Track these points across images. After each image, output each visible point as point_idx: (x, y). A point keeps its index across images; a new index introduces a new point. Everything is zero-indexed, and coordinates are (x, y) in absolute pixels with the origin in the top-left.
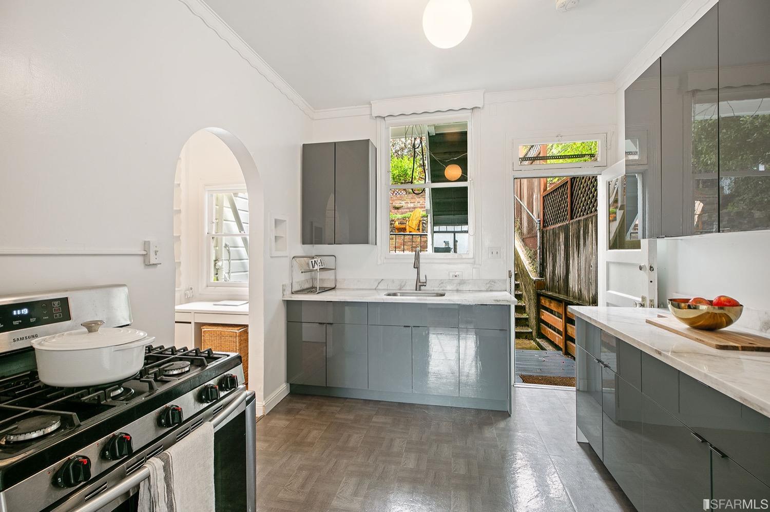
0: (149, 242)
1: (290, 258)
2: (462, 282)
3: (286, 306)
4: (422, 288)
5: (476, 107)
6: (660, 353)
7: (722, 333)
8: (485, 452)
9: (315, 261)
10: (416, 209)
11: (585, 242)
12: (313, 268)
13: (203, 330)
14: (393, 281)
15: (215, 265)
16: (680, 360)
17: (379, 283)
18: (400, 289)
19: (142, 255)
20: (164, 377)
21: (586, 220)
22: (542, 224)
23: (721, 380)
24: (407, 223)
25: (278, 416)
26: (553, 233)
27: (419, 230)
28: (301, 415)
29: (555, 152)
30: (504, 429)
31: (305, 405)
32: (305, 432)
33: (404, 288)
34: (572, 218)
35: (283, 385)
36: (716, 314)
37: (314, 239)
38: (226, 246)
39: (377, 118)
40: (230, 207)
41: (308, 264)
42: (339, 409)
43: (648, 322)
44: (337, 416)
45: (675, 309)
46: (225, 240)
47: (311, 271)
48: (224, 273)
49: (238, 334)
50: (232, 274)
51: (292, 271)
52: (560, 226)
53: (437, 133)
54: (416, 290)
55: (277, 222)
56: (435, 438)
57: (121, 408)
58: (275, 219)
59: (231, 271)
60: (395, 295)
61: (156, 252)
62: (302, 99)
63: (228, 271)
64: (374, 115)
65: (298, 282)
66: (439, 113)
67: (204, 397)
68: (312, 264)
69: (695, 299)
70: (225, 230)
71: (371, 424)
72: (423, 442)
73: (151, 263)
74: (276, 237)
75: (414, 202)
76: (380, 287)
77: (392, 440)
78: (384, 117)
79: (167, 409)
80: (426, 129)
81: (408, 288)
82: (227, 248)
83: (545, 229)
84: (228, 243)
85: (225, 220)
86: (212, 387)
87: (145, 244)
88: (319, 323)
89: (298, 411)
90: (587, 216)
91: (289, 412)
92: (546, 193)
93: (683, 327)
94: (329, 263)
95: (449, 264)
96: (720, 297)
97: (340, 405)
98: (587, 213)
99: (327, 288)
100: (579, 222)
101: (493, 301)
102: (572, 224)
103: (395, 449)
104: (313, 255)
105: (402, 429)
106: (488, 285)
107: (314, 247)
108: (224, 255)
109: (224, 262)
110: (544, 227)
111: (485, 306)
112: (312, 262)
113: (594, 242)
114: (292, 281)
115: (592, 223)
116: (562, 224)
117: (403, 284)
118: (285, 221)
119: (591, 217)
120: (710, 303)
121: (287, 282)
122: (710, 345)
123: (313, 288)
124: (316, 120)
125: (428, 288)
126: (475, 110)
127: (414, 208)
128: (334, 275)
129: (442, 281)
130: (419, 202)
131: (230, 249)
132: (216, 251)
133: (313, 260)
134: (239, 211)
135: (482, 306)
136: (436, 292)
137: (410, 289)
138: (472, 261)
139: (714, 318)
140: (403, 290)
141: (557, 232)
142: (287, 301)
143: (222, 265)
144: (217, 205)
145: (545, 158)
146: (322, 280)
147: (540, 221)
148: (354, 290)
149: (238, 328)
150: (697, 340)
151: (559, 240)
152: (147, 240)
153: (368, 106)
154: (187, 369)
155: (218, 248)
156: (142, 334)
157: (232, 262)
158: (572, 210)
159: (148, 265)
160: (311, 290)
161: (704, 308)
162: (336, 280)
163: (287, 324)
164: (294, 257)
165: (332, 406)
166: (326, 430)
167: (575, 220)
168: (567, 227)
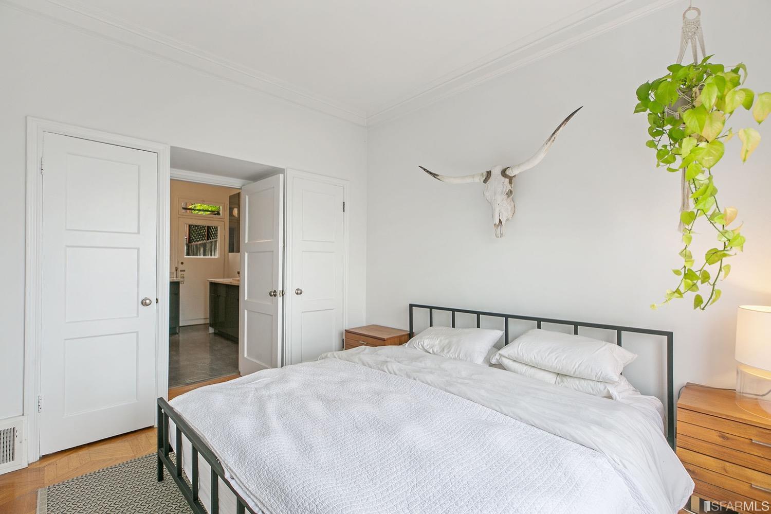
22: (188, 240)
26: (196, 247)
34: (208, 239)
52: (200, 244)
83: (190, 244)
92: (190, 227)
100: (212, 242)
110: (189, 242)
116: (202, 242)
141: (198, 246)
151: (199, 251)
158: (208, 236)
167: (209, 241)
168: (205, 244)
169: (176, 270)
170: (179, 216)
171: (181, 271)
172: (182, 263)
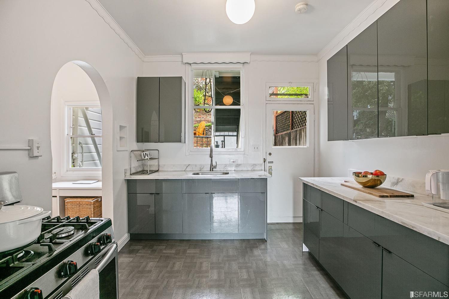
0: (32, 140)
1: (129, 152)
2: (238, 165)
3: (127, 183)
4: (214, 169)
5: (246, 63)
6: (356, 202)
7: (378, 189)
8: (256, 263)
9: (146, 153)
10: (202, 122)
11: (300, 142)
12: (144, 158)
13: (66, 201)
14: (196, 166)
15: (72, 157)
16: (367, 205)
17: (187, 167)
18: (200, 171)
19: (27, 150)
20: (57, 240)
21: (300, 130)
22: (275, 132)
23: (391, 214)
24: (197, 130)
25: (124, 255)
26: (282, 137)
27: (203, 134)
28: (140, 253)
29: (283, 91)
30: (264, 249)
31: (141, 247)
32: (144, 264)
33: (202, 170)
34: (292, 129)
35: (126, 234)
36: (376, 179)
37: (144, 139)
38: (80, 143)
39: (186, 64)
40: (83, 117)
41: (141, 155)
42: (164, 247)
43: (342, 185)
44: (164, 251)
45: (357, 177)
46: (80, 140)
47: (143, 160)
48: (79, 162)
49: (92, 203)
50: (84, 163)
51: (131, 160)
52: (285, 133)
53: (220, 76)
54: (210, 171)
55: (121, 127)
56: (227, 259)
57: (28, 268)
58: (120, 126)
59: (84, 160)
60: (198, 174)
61: (38, 148)
62: (137, 48)
63: (81, 161)
64: (184, 62)
65: (134, 167)
66: (209, 64)
67: (89, 252)
68: (144, 155)
69: (364, 172)
70: (79, 132)
71: (186, 255)
72: (220, 262)
73: (35, 155)
74: (120, 137)
75: (200, 118)
76: (187, 169)
77: (201, 263)
78: (191, 64)
79: (65, 264)
80: (214, 73)
81: (205, 170)
82: (81, 145)
83: (277, 135)
84: (81, 142)
85: (79, 126)
86: (95, 245)
87: (29, 141)
88: (150, 194)
89: (137, 251)
90: (301, 128)
91: (131, 252)
92: (277, 115)
93: (360, 187)
94: (154, 154)
95: (229, 154)
96: (376, 170)
97: (164, 244)
98: (301, 127)
99: (154, 170)
100: (296, 131)
101: (258, 176)
102: (293, 132)
103: (204, 268)
104: (143, 149)
105: (206, 256)
106: (252, 167)
107: (144, 144)
108: (79, 149)
109: (79, 154)
110: (276, 133)
111: (253, 179)
112: (143, 154)
113: (305, 142)
114: (131, 167)
115: (304, 132)
116: (287, 132)
117: (202, 167)
118: (126, 127)
119: (303, 129)
120: (372, 174)
121: (127, 167)
122: (376, 196)
123: (143, 171)
124: (145, 62)
125: (218, 169)
126: (245, 64)
127: (200, 121)
128: (157, 162)
129: (226, 165)
130: (203, 118)
131: (83, 145)
132: (73, 147)
133: (144, 153)
134: (89, 120)
135: (251, 179)
136: (223, 172)
137: (206, 170)
138: (243, 153)
139: (375, 182)
140: (202, 171)
141: (284, 136)
142: (128, 180)
143: (77, 156)
144: (73, 116)
145: (277, 95)
146: (150, 166)
147: (274, 130)
148: (171, 171)
149: (93, 199)
150: (369, 193)
151: (285, 141)
152: (30, 139)
153: (180, 56)
154: (72, 232)
155: (74, 145)
156: (39, 209)
157: (84, 154)
158: (292, 125)
159: (32, 157)
160: (143, 172)
161: (370, 176)
162: (159, 166)
163: (128, 195)
164: (132, 151)
165: (159, 246)
166: (158, 262)
167: (294, 130)
168: (290, 134)
169: (264, 162)
170: (267, 102)
171: (269, 162)
172: (270, 154)
